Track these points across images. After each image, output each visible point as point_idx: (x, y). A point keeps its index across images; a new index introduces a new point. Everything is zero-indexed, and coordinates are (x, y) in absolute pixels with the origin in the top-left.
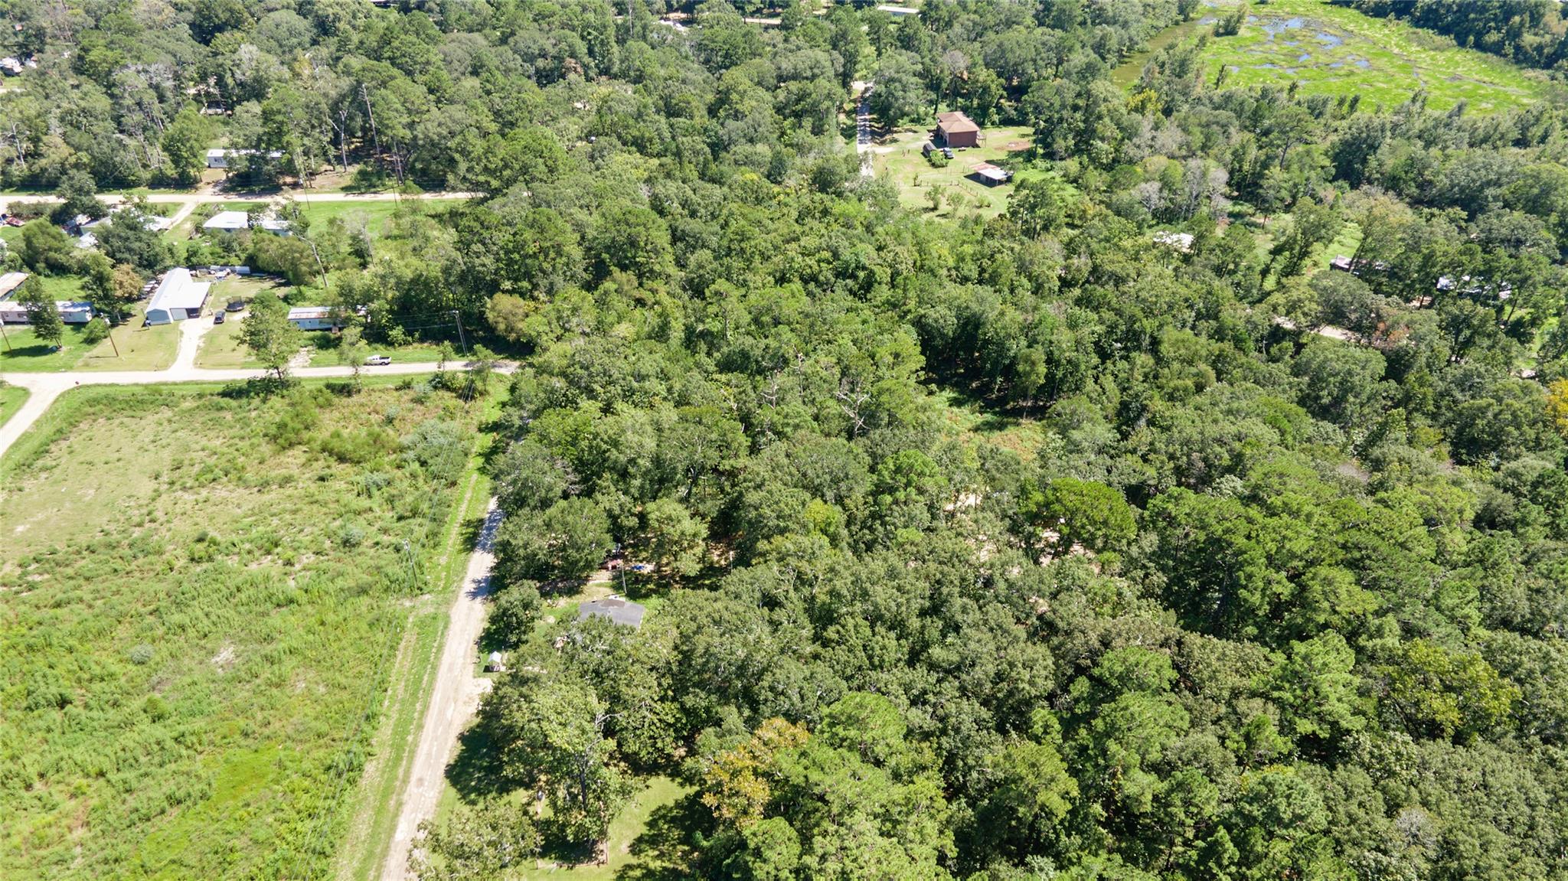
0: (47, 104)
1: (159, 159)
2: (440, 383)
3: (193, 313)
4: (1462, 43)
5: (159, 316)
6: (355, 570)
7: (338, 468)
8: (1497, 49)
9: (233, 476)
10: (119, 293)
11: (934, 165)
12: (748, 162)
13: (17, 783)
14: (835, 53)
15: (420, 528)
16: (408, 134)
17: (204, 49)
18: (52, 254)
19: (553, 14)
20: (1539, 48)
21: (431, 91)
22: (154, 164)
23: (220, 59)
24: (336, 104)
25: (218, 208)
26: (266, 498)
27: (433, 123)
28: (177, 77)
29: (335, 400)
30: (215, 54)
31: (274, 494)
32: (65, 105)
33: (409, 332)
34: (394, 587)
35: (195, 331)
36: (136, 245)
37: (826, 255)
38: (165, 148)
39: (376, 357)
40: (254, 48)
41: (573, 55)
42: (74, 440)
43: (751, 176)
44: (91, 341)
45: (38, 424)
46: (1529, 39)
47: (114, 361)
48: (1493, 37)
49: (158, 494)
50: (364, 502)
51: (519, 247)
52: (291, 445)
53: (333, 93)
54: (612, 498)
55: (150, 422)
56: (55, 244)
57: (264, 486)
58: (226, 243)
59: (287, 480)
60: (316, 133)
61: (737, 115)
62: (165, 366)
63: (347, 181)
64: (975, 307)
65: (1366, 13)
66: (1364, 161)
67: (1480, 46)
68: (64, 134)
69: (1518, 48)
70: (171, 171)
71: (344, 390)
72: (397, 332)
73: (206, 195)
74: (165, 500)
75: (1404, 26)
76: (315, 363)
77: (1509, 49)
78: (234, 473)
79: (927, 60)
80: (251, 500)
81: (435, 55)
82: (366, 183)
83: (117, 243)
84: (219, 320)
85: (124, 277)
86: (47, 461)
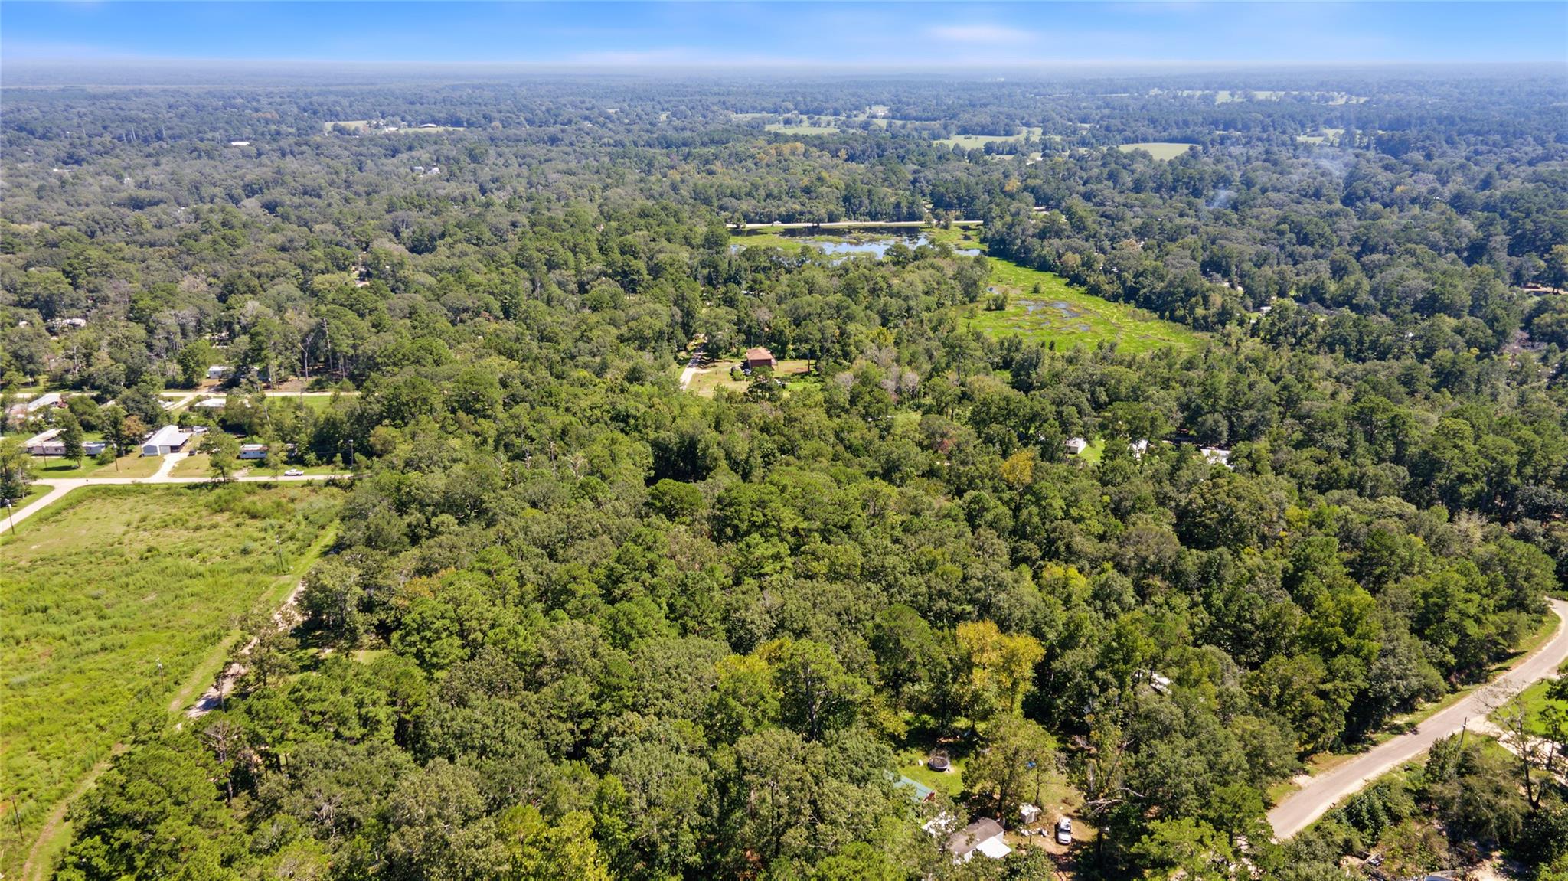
0: (101, 334)
1: (174, 369)
2: (331, 483)
3: (174, 449)
4: (1162, 317)
5: (152, 450)
6: (245, 562)
7: (249, 522)
8: (1182, 320)
9: (179, 523)
10: (127, 433)
11: (735, 380)
12: (586, 366)
13: (12, 642)
14: (675, 309)
15: (292, 546)
16: (352, 352)
17: (222, 306)
18: (86, 417)
19: (480, 284)
20: (1205, 318)
21: (374, 326)
22: (170, 374)
23: (232, 312)
24: (307, 335)
25: (209, 398)
26: (198, 534)
27: (372, 344)
28: (199, 322)
29: (259, 491)
30: (228, 309)
31: (204, 532)
32: (115, 335)
33: (319, 457)
34: (269, 570)
35: (173, 459)
36: (144, 406)
37: (607, 407)
38: (180, 362)
39: (294, 471)
40: (257, 304)
41: (487, 310)
42: (78, 509)
43: (583, 373)
44: (101, 463)
45: (55, 502)
46: (1200, 312)
47: (116, 473)
48: (1180, 312)
49: (127, 532)
50: (262, 535)
51: (396, 397)
52: (222, 511)
53: (306, 328)
54: (414, 517)
55: (131, 501)
56: (89, 410)
57: (198, 528)
58: (208, 413)
59: (214, 526)
60: (288, 353)
61: (589, 340)
62: (149, 475)
63: (307, 385)
64: (691, 431)
65: (1108, 299)
66: (1028, 375)
67: (1173, 319)
68: (110, 354)
69: (1196, 320)
70: (181, 378)
71: (266, 486)
72: (311, 457)
73: (203, 392)
74: (132, 535)
75: (1131, 307)
76: (251, 474)
77: (1190, 320)
78: (180, 522)
79: (742, 314)
80: (185, 535)
81: (382, 305)
82: (319, 386)
83: (131, 405)
84: (191, 454)
85: (133, 424)
86: (59, 517)
